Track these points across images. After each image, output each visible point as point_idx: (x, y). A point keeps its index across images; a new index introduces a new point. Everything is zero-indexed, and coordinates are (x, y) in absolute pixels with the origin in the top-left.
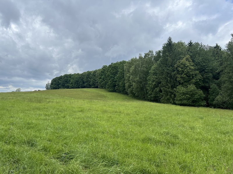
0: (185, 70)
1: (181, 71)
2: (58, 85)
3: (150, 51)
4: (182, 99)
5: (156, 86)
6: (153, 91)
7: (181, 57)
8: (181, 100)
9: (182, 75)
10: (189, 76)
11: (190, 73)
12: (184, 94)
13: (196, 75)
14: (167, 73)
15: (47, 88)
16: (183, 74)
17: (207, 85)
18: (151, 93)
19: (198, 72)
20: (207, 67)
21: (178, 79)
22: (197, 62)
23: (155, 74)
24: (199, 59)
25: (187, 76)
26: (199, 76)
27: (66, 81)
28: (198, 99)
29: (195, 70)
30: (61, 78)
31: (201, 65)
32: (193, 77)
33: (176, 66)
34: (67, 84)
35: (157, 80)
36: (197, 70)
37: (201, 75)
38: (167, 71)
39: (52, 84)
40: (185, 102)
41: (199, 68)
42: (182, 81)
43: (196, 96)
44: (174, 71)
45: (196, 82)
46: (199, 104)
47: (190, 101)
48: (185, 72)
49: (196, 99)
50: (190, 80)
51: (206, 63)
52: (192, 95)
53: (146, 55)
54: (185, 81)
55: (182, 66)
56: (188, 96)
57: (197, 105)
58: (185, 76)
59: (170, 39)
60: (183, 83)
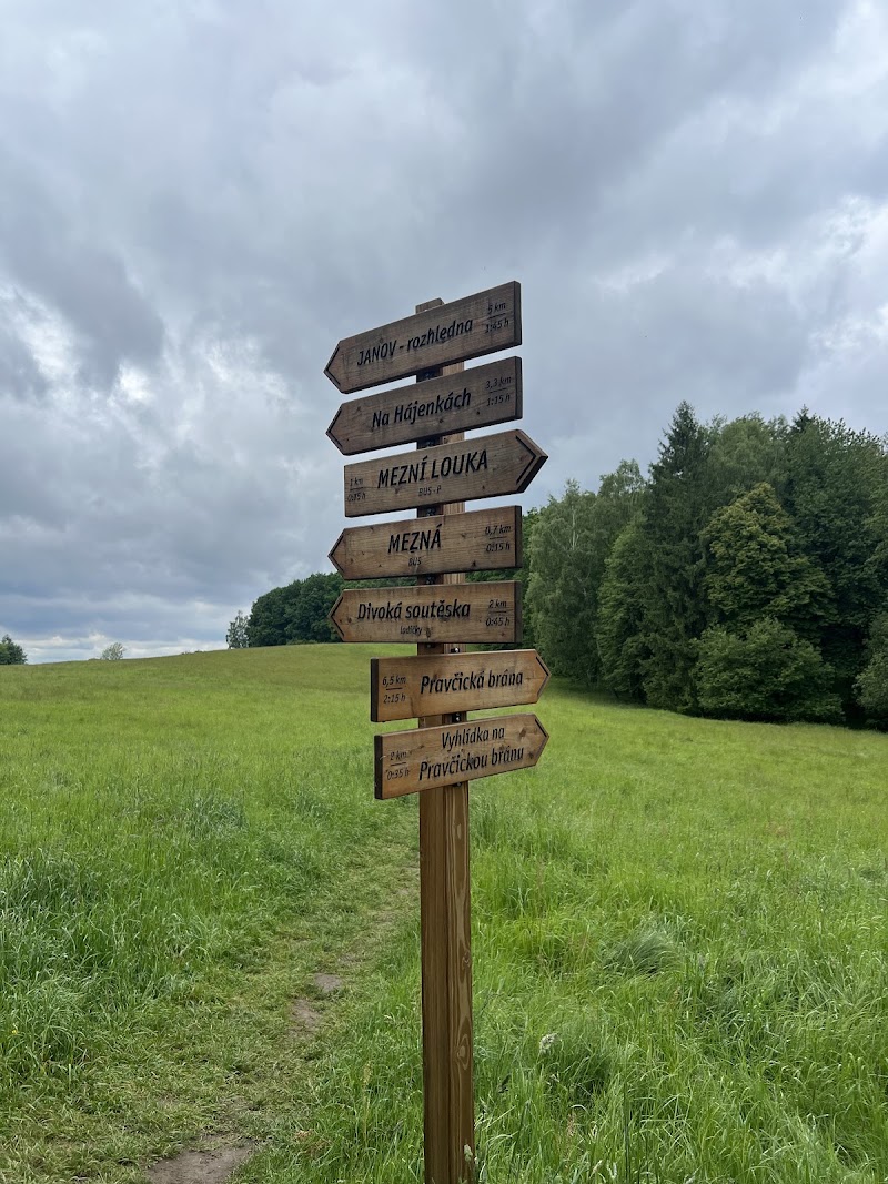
0: (741, 555)
1: (722, 558)
2: (281, 626)
3: (624, 466)
4: (719, 689)
5: (628, 629)
6: (619, 651)
7: (732, 495)
8: (716, 692)
9: (729, 579)
10: (762, 583)
11: (762, 567)
12: (730, 663)
13: (796, 574)
14: (667, 567)
15: (235, 643)
16: (733, 572)
17: (856, 619)
18: (614, 662)
19: (803, 560)
20: (854, 537)
21: (713, 596)
22: (806, 515)
23: (623, 572)
24: (815, 499)
25: (752, 581)
26: (816, 580)
27: (317, 608)
28: (793, 684)
29: (792, 550)
30: (293, 592)
31: (824, 526)
32: (782, 586)
33: (703, 534)
34: (322, 622)
35: (630, 600)
36: (807, 550)
37: (822, 576)
38: (666, 559)
39: (254, 621)
40: (732, 699)
41: (814, 543)
42: (729, 606)
43: (785, 672)
44: (695, 558)
45: (797, 609)
46: (802, 709)
47: (756, 695)
48: (742, 562)
49: (787, 685)
50: (769, 601)
51: (850, 515)
52: (769, 667)
53: (608, 484)
54: (746, 606)
55: (728, 533)
56: (746, 671)
57: (794, 712)
58: (739, 580)
59: (685, 414)
60: (733, 615)
